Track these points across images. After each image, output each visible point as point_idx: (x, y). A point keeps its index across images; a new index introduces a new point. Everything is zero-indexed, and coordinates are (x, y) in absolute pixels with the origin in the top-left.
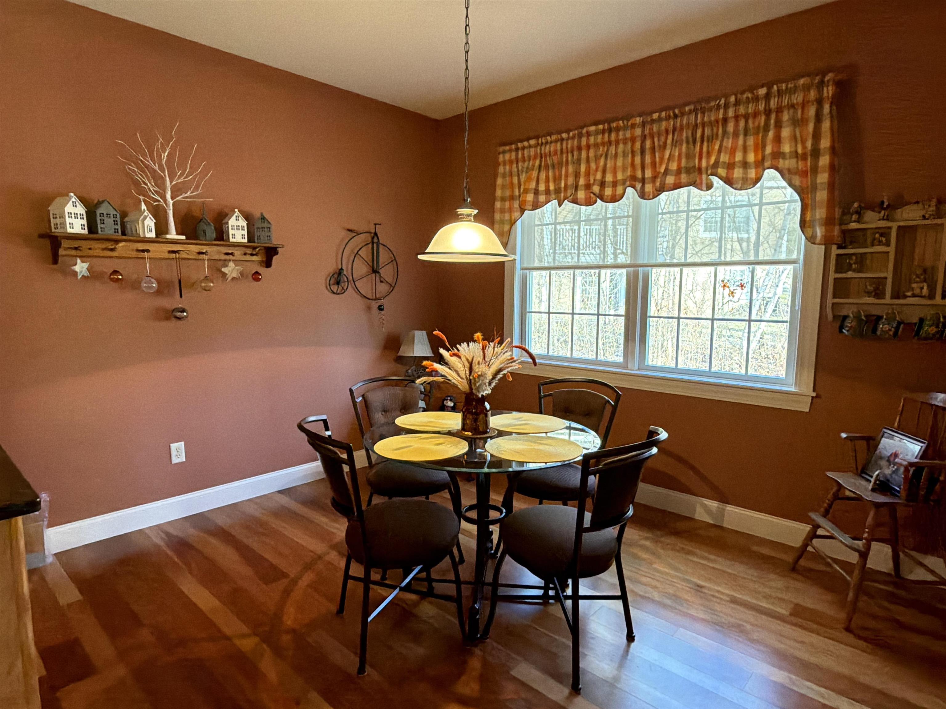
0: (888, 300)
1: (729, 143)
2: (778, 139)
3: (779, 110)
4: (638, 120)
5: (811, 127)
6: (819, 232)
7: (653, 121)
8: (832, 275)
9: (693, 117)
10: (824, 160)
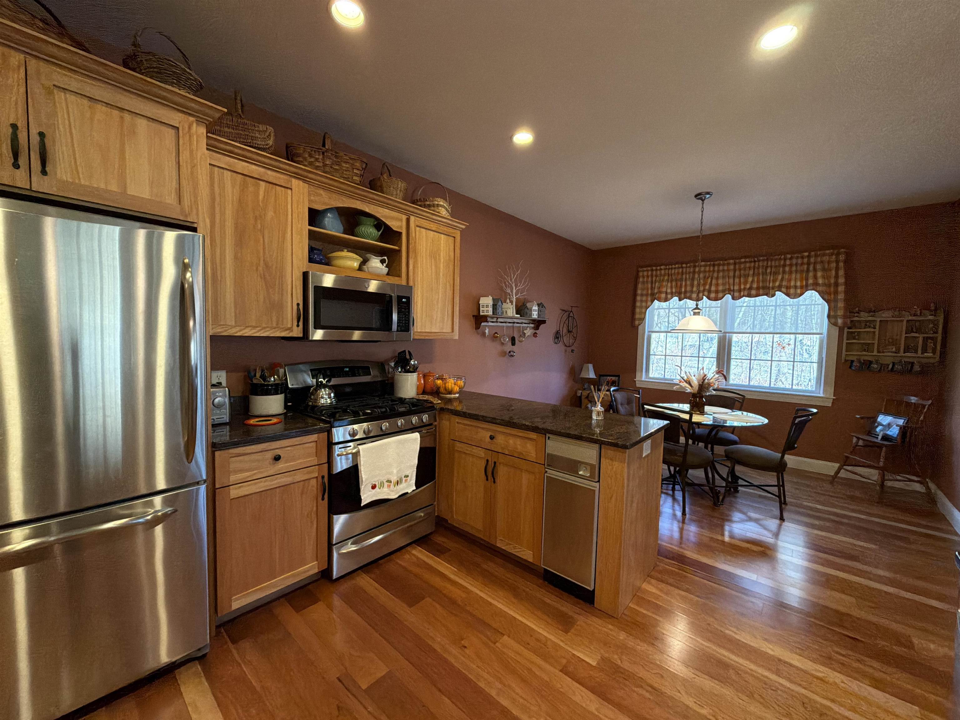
0: (875, 353)
1: (786, 276)
2: (815, 277)
3: (815, 263)
4: (732, 261)
5: (833, 272)
6: (840, 321)
7: (740, 263)
8: (845, 341)
9: (766, 262)
10: (841, 288)
